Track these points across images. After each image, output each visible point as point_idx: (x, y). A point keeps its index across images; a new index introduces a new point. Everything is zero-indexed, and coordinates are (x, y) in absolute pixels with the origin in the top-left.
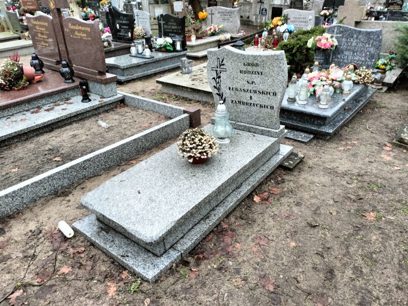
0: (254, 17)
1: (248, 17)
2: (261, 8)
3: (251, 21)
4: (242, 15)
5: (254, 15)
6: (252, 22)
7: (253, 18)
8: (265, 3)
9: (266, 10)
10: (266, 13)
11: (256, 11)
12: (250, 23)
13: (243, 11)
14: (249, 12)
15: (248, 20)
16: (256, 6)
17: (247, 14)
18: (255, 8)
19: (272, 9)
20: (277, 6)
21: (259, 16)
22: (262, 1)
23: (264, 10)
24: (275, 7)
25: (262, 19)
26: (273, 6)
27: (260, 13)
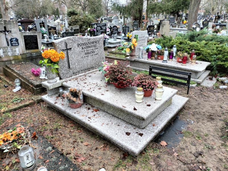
0: (1, 51)
8: (13, 32)
11: (1, 43)
19: (23, 37)
20: (29, 34)
21: (9, 49)
22: (7, 30)
23: (14, 40)
24: (27, 35)
25: (15, 51)
26: (24, 34)
27: (8, 45)
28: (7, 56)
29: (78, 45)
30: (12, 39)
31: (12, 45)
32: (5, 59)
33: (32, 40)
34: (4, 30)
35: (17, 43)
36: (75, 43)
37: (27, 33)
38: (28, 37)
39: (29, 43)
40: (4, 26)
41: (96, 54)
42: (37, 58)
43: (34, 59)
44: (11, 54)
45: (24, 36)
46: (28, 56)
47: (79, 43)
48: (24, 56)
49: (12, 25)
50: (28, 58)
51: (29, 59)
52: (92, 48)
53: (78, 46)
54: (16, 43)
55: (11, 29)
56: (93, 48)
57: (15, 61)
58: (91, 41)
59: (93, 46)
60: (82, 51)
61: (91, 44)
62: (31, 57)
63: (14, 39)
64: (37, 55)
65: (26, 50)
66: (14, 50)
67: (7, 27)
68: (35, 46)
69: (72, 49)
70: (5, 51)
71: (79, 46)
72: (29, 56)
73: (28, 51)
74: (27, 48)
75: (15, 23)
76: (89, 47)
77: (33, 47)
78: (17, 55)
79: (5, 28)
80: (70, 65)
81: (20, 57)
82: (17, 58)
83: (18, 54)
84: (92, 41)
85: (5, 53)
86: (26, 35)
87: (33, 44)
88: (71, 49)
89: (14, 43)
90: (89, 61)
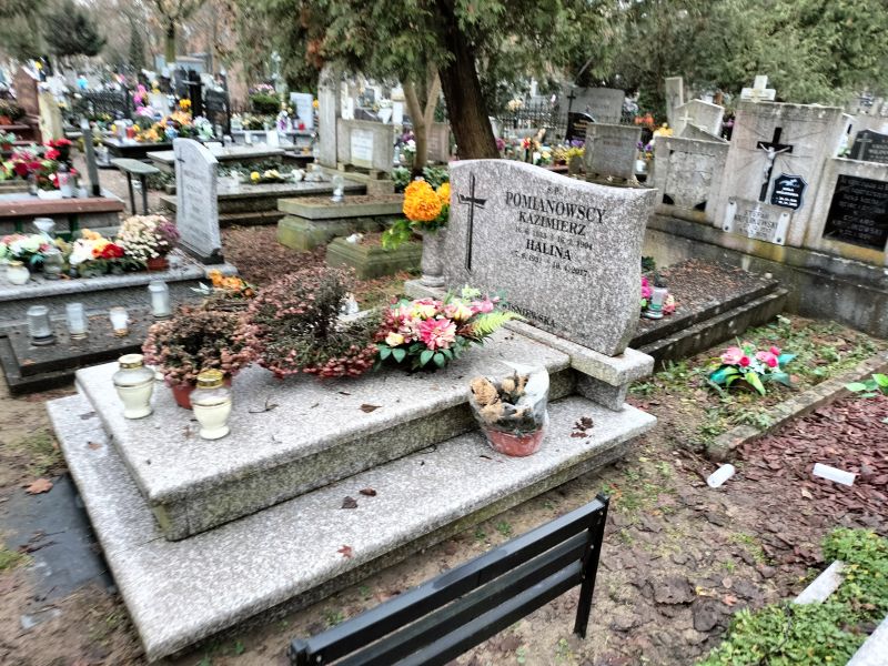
0: (731, 210)
1: (701, 207)
2: (776, 175)
3: (711, 225)
4: (671, 191)
5: (732, 200)
6: (719, 230)
7: (724, 215)
8: (797, 152)
9: (800, 187)
10: (799, 200)
11: (742, 184)
12: (708, 234)
13: (680, 175)
14: (708, 183)
15: (698, 215)
16: (749, 163)
17: (698, 193)
18: (738, 171)
19: (835, 183)
20: (868, 175)
21: (757, 210)
22: (782, 141)
23: (789, 183)
24: (857, 174)
25: (774, 225)
26: (845, 170)
27: (762, 198)
28: (740, 233)
29: (509, 198)
30: (783, 178)
31: (774, 201)
32: (729, 242)
33: (867, 201)
34: (770, 140)
35: (794, 198)
36: (498, 186)
37: (859, 168)
38: (856, 187)
39: (850, 212)
40: (777, 124)
41: (576, 271)
42: (844, 286)
43: (829, 282)
44: (755, 232)
45: (840, 176)
46: (812, 261)
47: (513, 191)
48: (797, 257)
49: (806, 125)
50: (806, 268)
51: (807, 274)
52: (559, 233)
53: (507, 202)
54: (790, 197)
55: (797, 138)
56: (567, 236)
57: (753, 262)
58: (560, 198)
59: (568, 227)
60: (518, 230)
61: (560, 210)
62: (825, 271)
63: (789, 179)
64: (853, 271)
65: (824, 235)
66: (772, 219)
67: (784, 131)
68: (868, 233)
69: (487, 205)
70: (742, 213)
71: (512, 202)
72: (818, 263)
73: (829, 244)
74: (831, 230)
75: (820, 116)
76: (550, 223)
77: (861, 236)
78: (775, 241)
79: (778, 132)
80: (473, 258)
81: (780, 254)
82: (767, 253)
83: (779, 241)
84: (568, 200)
85: (739, 223)
86: (851, 174)
87: (867, 222)
88: (483, 202)
89: (784, 196)
90: (537, 284)
